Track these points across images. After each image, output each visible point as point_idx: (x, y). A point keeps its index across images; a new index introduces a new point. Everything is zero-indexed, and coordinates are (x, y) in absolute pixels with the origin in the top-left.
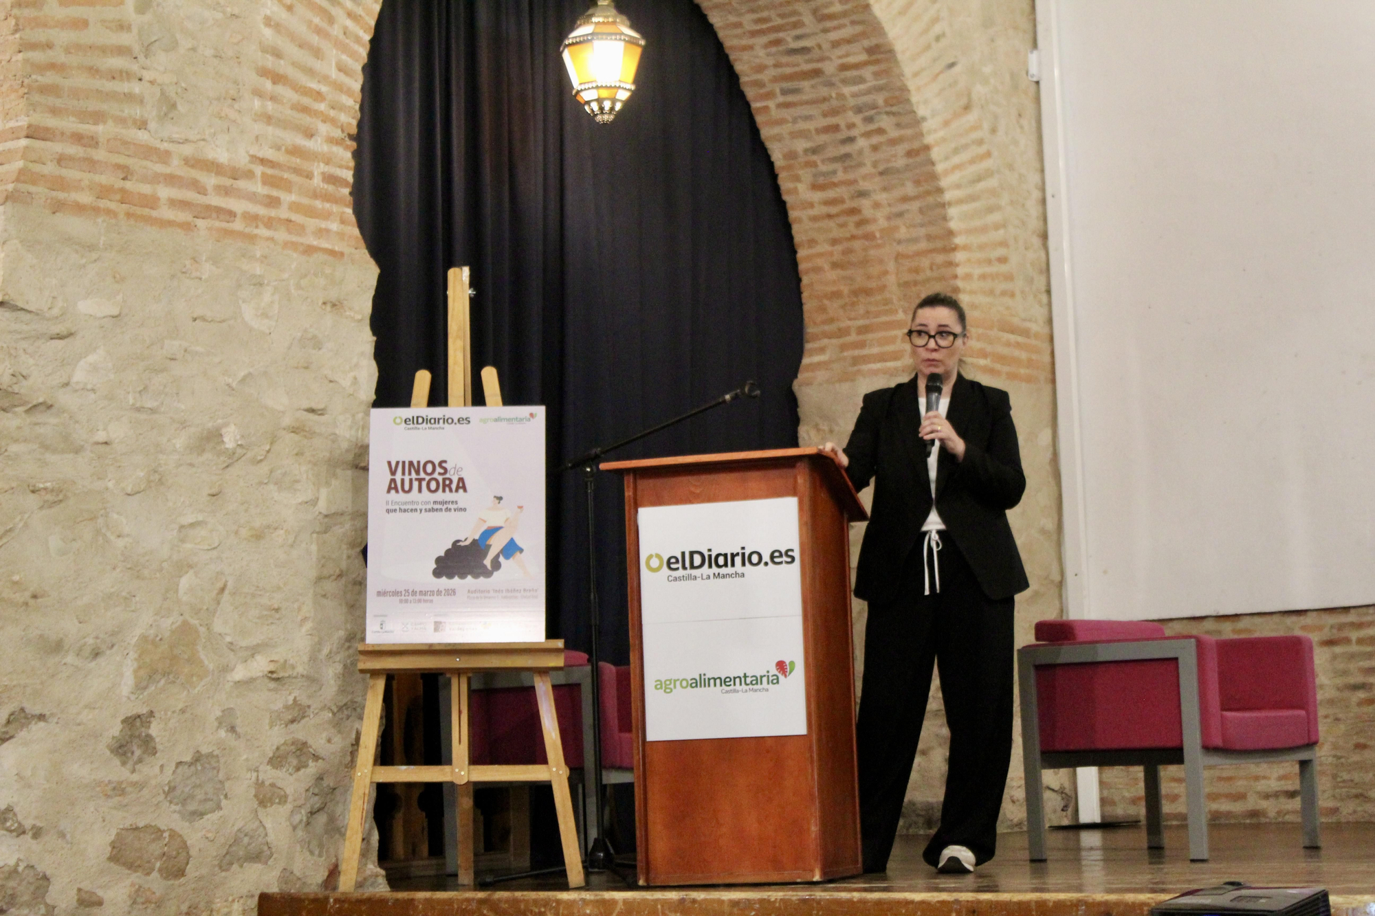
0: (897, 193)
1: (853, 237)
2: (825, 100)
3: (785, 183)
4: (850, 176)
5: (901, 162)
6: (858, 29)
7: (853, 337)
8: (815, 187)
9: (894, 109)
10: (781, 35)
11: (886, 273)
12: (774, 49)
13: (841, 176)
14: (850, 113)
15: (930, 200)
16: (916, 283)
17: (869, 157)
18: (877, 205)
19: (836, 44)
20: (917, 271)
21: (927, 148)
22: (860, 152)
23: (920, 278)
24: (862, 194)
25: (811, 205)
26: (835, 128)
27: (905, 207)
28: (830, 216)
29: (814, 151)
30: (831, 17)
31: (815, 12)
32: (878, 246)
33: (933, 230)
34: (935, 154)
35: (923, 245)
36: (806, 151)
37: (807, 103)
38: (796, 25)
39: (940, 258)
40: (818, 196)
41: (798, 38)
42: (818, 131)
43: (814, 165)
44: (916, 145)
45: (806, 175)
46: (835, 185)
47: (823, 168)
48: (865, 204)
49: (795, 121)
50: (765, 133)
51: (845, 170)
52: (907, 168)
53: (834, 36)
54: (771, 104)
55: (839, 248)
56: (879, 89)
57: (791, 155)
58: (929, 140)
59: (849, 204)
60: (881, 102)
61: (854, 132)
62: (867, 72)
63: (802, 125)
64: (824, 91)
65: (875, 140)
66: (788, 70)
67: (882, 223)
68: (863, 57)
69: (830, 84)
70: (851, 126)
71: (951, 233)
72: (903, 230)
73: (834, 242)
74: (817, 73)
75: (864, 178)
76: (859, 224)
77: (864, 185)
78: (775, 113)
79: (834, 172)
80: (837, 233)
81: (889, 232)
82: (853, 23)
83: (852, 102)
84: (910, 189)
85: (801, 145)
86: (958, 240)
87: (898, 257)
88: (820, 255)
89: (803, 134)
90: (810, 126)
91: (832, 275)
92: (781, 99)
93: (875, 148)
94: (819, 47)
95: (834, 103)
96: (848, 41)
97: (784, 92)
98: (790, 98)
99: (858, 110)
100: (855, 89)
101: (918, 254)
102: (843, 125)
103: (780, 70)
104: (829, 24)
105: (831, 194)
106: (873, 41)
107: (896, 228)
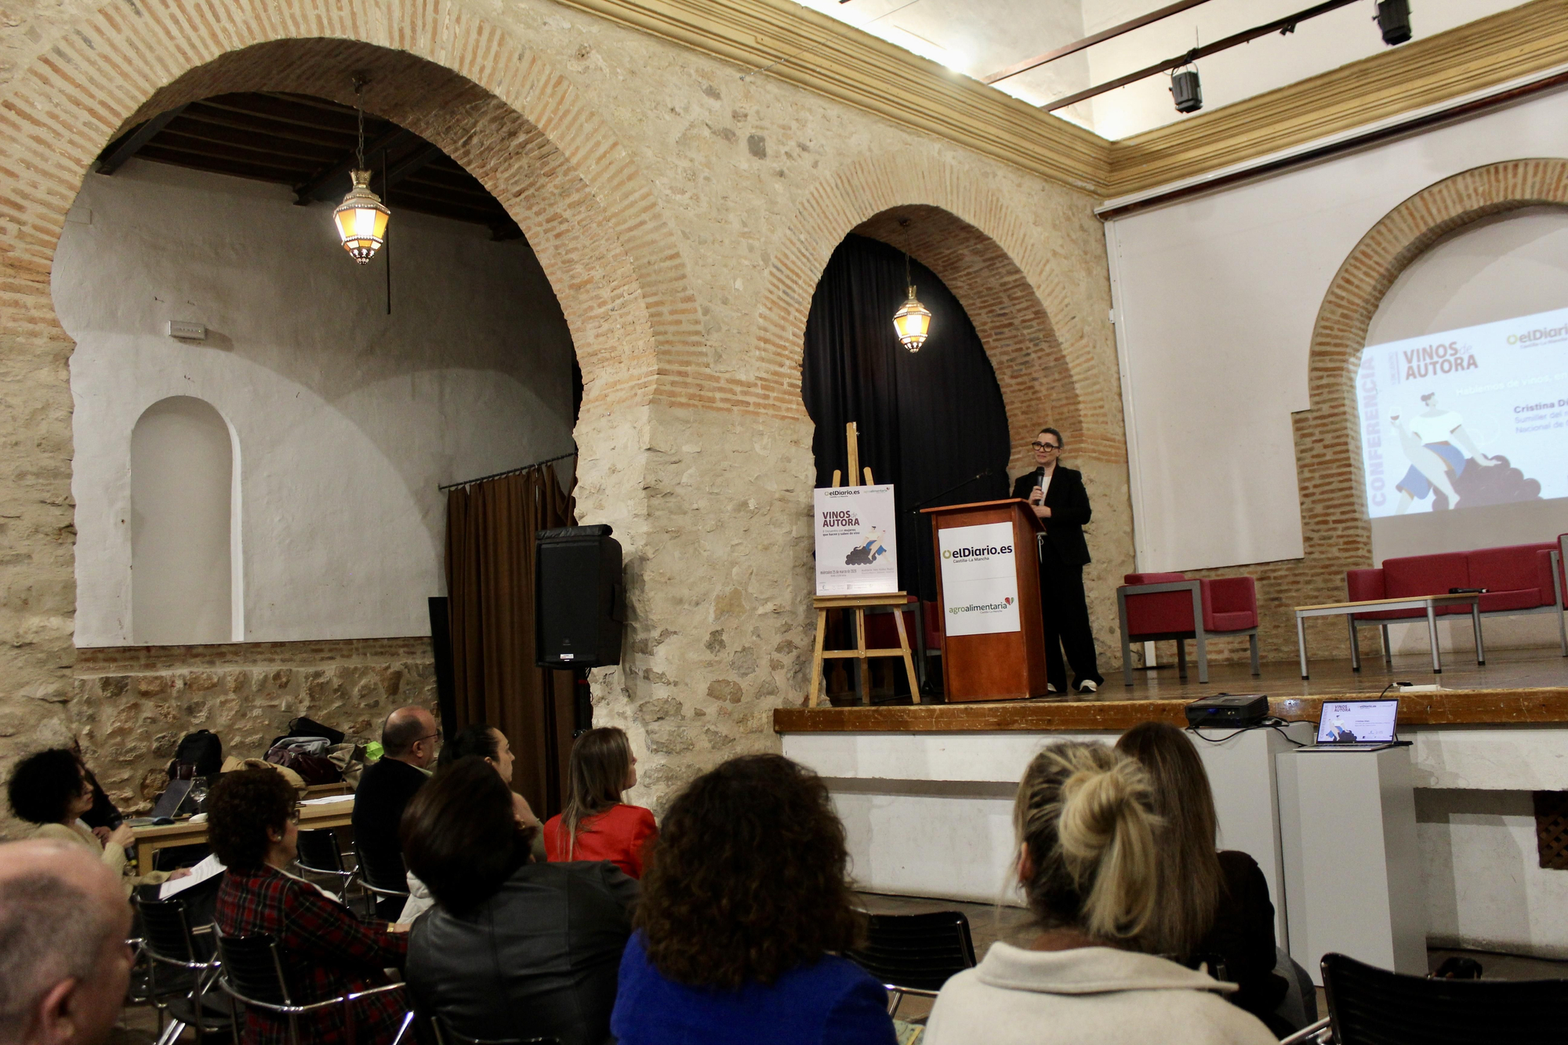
0: (1051, 378)
1: (1031, 399)
2: (1015, 337)
4: (1028, 371)
5: (1052, 364)
9: (1048, 339)
10: (993, 308)
11: (1047, 415)
12: (990, 315)
13: (1024, 371)
14: (1027, 342)
15: (1066, 381)
16: (1061, 419)
17: (1037, 363)
18: (1042, 384)
19: (1019, 311)
20: (1062, 413)
21: (1064, 357)
22: (1033, 360)
23: (1064, 416)
24: (1034, 379)
26: (1021, 349)
27: (1055, 384)
29: (1011, 360)
30: (1017, 298)
31: (1009, 296)
32: (1043, 403)
33: (1069, 394)
34: (1068, 359)
35: (1064, 402)
36: (1007, 361)
37: (1007, 338)
38: (1000, 303)
39: (1072, 408)
40: (1014, 381)
41: (1001, 309)
42: (1013, 351)
43: (1011, 367)
44: (1059, 356)
45: (1008, 372)
46: (1021, 376)
47: (1016, 368)
48: (1036, 384)
49: (1002, 347)
51: (1026, 369)
52: (1055, 366)
53: (1018, 307)
54: (990, 340)
55: (1024, 405)
56: (1042, 330)
58: (1065, 353)
59: (1028, 384)
61: (1029, 351)
62: (1034, 323)
63: (1005, 349)
64: (1014, 333)
65: (1040, 354)
66: (998, 324)
67: (1045, 392)
68: (1032, 316)
69: (1018, 329)
70: (1028, 348)
71: (1077, 396)
72: (1055, 395)
74: (1011, 324)
75: (1035, 372)
76: (1034, 393)
77: (1035, 375)
78: (993, 344)
79: (1021, 370)
80: (1023, 398)
81: (1048, 396)
82: (1027, 301)
83: (1028, 337)
84: (1057, 376)
85: (1005, 358)
86: (1080, 399)
87: (1053, 408)
89: (1005, 353)
90: (1009, 349)
91: (1023, 417)
92: (995, 337)
93: (1040, 358)
94: (1012, 312)
95: (1020, 338)
96: (1024, 309)
97: (996, 334)
98: (1001, 336)
99: (1031, 340)
100: (1029, 330)
101: (1062, 406)
102: (1024, 348)
103: (993, 324)
104: (1015, 302)
105: (1021, 380)
106: (1037, 309)
107: (1052, 394)
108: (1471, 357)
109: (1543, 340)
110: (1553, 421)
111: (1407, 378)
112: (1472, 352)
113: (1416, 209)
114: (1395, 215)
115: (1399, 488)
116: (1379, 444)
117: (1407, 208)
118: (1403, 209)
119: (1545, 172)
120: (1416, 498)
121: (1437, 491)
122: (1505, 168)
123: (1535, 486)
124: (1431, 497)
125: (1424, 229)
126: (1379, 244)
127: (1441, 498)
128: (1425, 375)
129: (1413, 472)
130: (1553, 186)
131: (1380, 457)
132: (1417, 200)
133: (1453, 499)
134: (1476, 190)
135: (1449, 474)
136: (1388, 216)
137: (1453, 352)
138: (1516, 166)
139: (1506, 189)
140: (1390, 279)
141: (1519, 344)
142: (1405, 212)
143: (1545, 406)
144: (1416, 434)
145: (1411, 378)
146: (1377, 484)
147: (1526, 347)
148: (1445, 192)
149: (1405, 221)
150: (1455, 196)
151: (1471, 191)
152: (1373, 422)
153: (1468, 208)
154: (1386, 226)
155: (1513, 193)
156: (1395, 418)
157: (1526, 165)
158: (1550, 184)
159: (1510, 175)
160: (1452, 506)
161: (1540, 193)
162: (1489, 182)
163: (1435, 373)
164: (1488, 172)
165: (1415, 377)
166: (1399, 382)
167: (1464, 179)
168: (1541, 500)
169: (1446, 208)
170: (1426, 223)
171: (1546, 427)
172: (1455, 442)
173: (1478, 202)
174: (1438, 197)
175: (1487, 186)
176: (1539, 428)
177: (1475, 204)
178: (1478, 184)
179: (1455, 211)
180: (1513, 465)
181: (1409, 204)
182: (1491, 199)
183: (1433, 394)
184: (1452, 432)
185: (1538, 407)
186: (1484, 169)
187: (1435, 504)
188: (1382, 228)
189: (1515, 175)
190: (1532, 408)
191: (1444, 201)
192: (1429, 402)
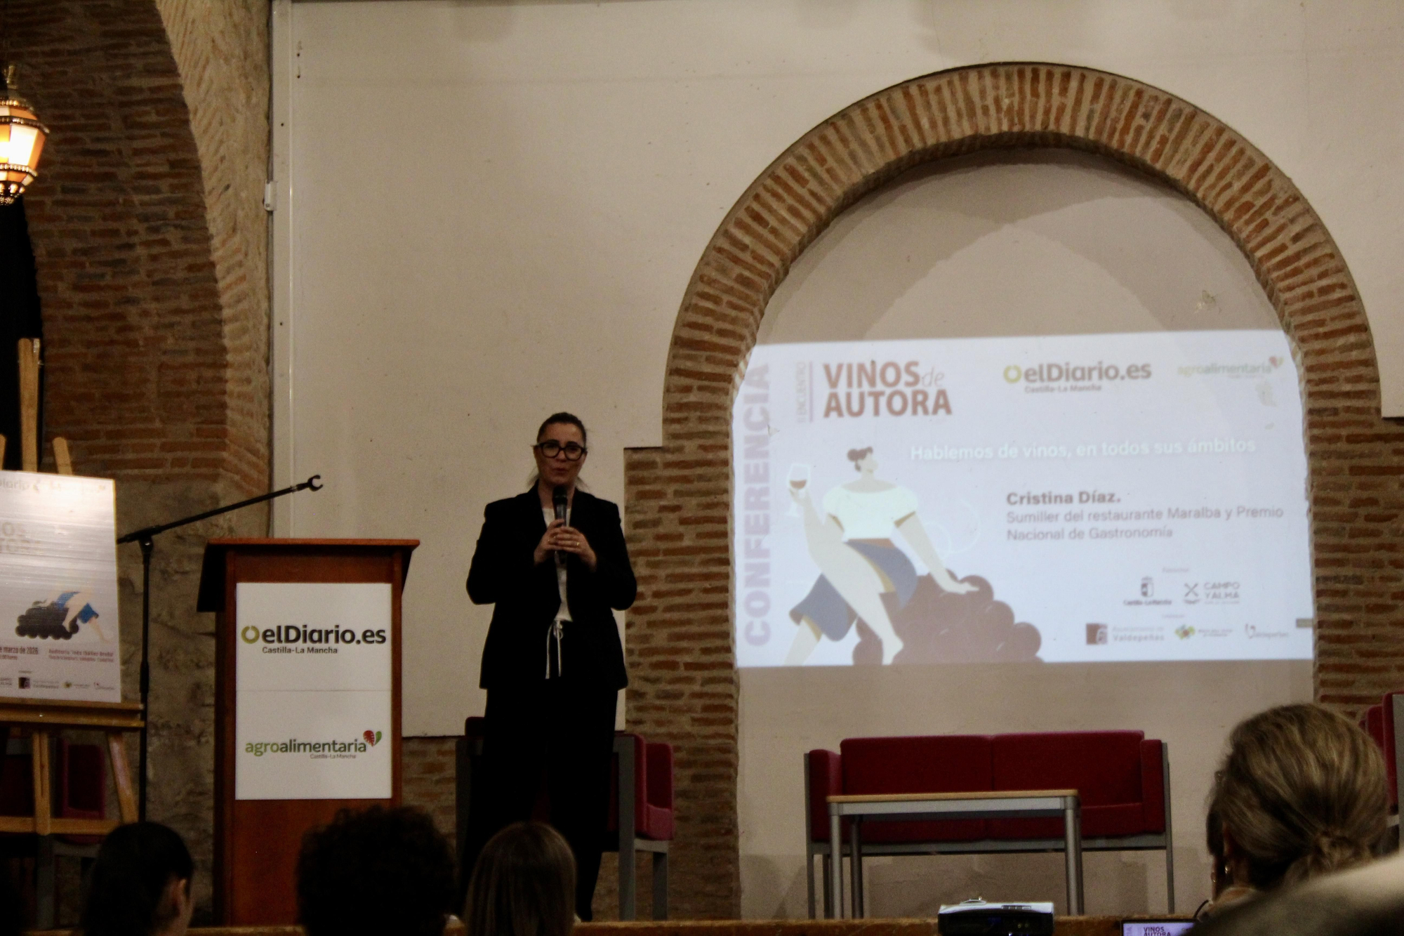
0: (172, 304)
1: (112, 342)
2: (110, 203)
3: (43, 280)
4: (120, 281)
5: (180, 275)
6: (169, 141)
7: (102, 441)
8: (77, 288)
9: (184, 223)
10: (80, 135)
11: (146, 381)
12: (65, 147)
13: (108, 279)
14: (135, 221)
15: (206, 315)
16: (178, 395)
17: (145, 266)
18: (145, 314)
19: (137, 152)
20: (181, 382)
21: (211, 264)
22: (137, 260)
23: (184, 390)
24: (128, 301)
25: (70, 306)
26: (115, 233)
27: (177, 319)
28: (89, 319)
29: (85, 252)
30: (142, 126)
31: (125, 119)
32: (140, 355)
33: (203, 345)
34: (219, 271)
35: (191, 358)
36: (75, 251)
37: (89, 204)
38: (102, 127)
39: (209, 373)
40: (78, 297)
41: (98, 140)
42: (94, 233)
43: (82, 265)
44: (200, 260)
45: (70, 275)
46: (100, 288)
47: (90, 270)
48: (132, 313)
49: (70, 219)
50: (33, 230)
51: (114, 275)
52: (186, 281)
54: (48, 200)
55: (94, 351)
57: (59, 254)
59: (113, 309)
60: (171, 213)
61: (135, 239)
62: (164, 185)
63: (75, 225)
64: (111, 196)
65: (156, 250)
66: (75, 170)
67: (148, 331)
68: (165, 169)
69: (122, 190)
70: (131, 233)
71: (224, 350)
72: (170, 341)
73: (89, 344)
74: (109, 176)
75: (135, 285)
76: (121, 330)
77: (132, 292)
79: (103, 276)
80: (94, 336)
81: (154, 341)
82: (164, 135)
83: (140, 210)
84: (185, 302)
85: (71, 245)
86: (229, 357)
87: (162, 367)
88: (73, 358)
89: (76, 234)
90: (87, 227)
91: (82, 377)
92: (60, 196)
93: (154, 258)
94: (120, 152)
95: (119, 209)
96: (153, 152)
97: (65, 190)
98: (69, 197)
99: (145, 218)
100: (146, 198)
101: (185, 366)
102: (123, 230)
103: (66, 170)
104: (136, 132)
105: (94, 296)
106: (179, 156)
107: (163, 339)
108: (942, 394)
109: (1062, 383)
110: (1069, 527)
111: (827, 414)
112: (945, 385)
113: (893, 111)
114: (857, 116)
115: (797, 615)
116: (765, 530)
117: (879, 107)
118: (871, 106)
119: (1110, 97)
120: (824, 638)
121: (864, 629)
122: (1050, 75)
123: (1031, 636)
124: (852, 638)
125: (903, 150)
126: (822, 161)
127: (869, 641)
128: (860, 412)
129: (823, 590)
130: (1120, 126)
131: (765, 553)
132: (898, 96)
133: (892, 647)
134: (997, 101)
135: (888, 599)
136: (843, 114)
137: (911, 379)
138: (1067, 77)
139: (1047, 112)
140: (821, 226)
141: (1023, 383)
142: (874, 112)
143: (1058, 499)
144: (835, 518)
145: (834, 414)
146: (757, 604)
147: (1033, 390)
148: (946, 93)
149: (872, 128)
150: (962, 104)
151: (990, 101)
152: (758, 486)
153: (982, 130)
154: (837, 130)
155: (1058, 120)
156: (799, 485)
157: (1083, 78)
158: (1116, 120)
159: (1056, 90)
160: (888, 659)
161: (1099, 131)
162: (1021, 91)
163: (877, 412)
164: (1021, 75)
165: (840, 414)
166: (811, 419)
167: (981, 77)
168: (1039, 664)
169: (946, 121)
170: (908, 140)
171: (1058, 535)
172: (902, 543)
173: (1000, 124)
174: (933, 99)
175: (1016, 99)
176: (1045, 535)
177: (995, 125)
178: (1003, 91)
179: (961, 130)
180: (999, 596)
181: (883, 101)
182: (1021, 122)
183: (870, 450)
184: (899, 523)
185: (1046, 498)
186: (1016, 68)
187: (859, 652)
188: (831, 133)
189: (1064, 91)
190: (1036, 500)
191: (943, 109)
192: (860, 462)
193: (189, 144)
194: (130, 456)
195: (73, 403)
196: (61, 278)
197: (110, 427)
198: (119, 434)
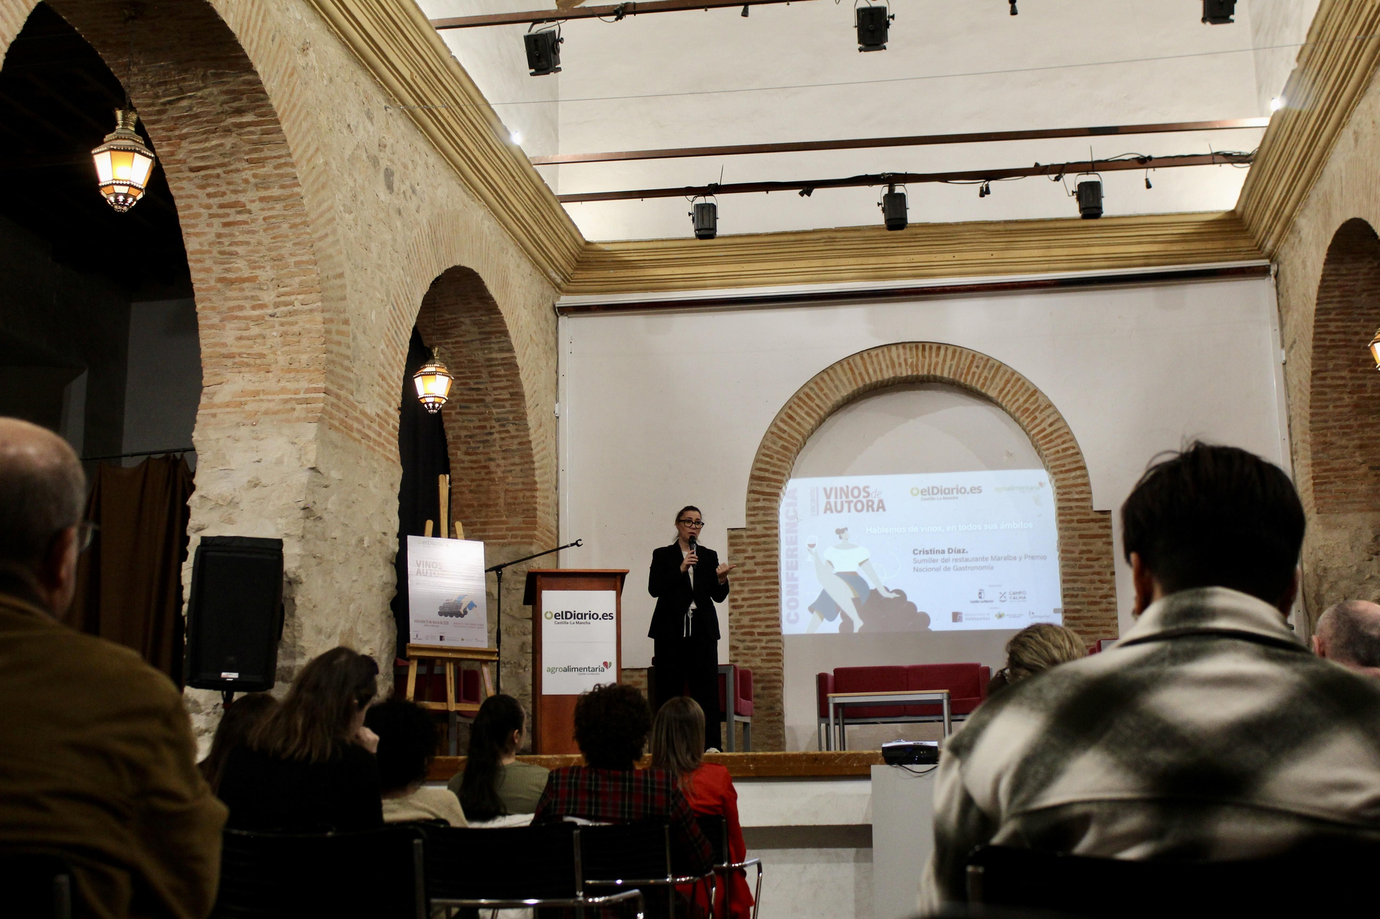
0: (509, 461)
1: (483, 479)
2: (482, 413)
3: (451, 450)
4: (487, 450)
5: (515, 447)
6: (510, 383)
7: (479, 526)
8: (467, 453)
9: (517, 422)
10: (468, 381)
11: (499, 497)
12: (461, 387)
13: (481, 450)
14: (494, 421)
15: (527, 466)
16: (514, 504)
17: (498, 443)
18: (498, 466)
19: (495, 389)
20: (516, 498)
21: (530, 442)
22: (495, 440)
23: (517, 502)
24: (491, 460)
26: (484, 427)
27: (513, 468)
28: (472, 468)
29: (471, 437)
30: (498, 376)
31: (489, 373)
32: (496, 485)
33: (526, 480)
34: (533, 445)
35: (520, 487)
36: (466, 436)
37: (472, 414)
38: (478, 377)
39: (528, 494)
40: (467, 458)
41: (477, 383)
42: (474, 428)
43: (469, 443)
44: (524, 440)
45: (463, 447)
46: (477, 454)
47: (473, 445)
48: (492, 465)
49: (463, 422)
50: (446, 425)
51: (484, 447)
52: (518, 450)
53: (496, 385)
54: (453, 412)
55: (475, 483)
56: (513, 412)
57: (458, 437)
58: (531, 438)
59: (483, 464)
60: (511, 418)
61: (494, 430)
62: (507, 404)
63: (466, 424)
64: (482, 409)
65: (503, 435)
66: (466, 397)
67: (500, 474)
68: (508, 396)
69: (487, 407)
70: (492, 427)
71: (535, 483)
72: (511, 478)
73: (473, 480)
74: (482, 400)
75: (494, 452)
76: (487, 473)
77: (493, 456)
78: (454, 416)
79: (479, 448)
80: (474, 477)
81: (503, 479)
82: (507, 380)
83: (496, 416)
84: (517, 460)
86: (538, 486)
87: (506, 491)
88: (464, 486)
89: (466, 428)
90: (471, 425)
91: (468, 496)
92: (458, 410)
93: (503, 439)
94: (487, 389)
95: (486, 415)
96: (502, 388)
97: (460, 407)
98: (463, 411)
99: (498, 420)
100: (499, 410)
101: (517, 490)
102: (488, 426)
103: (462, 397)
104: (495, 379)
105: (474, 458)
106: (515, 390)
107: (507, 477)
108: (881, 501)
109: (939, 496)
110: (944, 565)
111: (825, 512)
112: (882, 497)
113: (856, 366)
114: (838, 368)
115: (811, 609)
116: (796, 568)
117: (849, 364)
118: (845, 363)
119: (960, 358)
120: (825, 619)
121: (844, 616)
122: (931, 348)
123: (925, 618)
124: (839, 620)
125: (861, 384)
126: (822, 390)
127: (847, 621)
128: (841, 511)
129: (824, 595)
130: (965, 372)
131: (796, 579)
132: (858, 358)
133: (858, 624)
134: (906, 360)
135: (856, 601)
136: (831, 367)
137: (866, 495)
138: (939, 348)
139: (930, 365)
140: (822, 421)
141: (920, 496)
142: (846, 366)
143: (938, 552)
144: (829, 562)
145: (828, 512)
146: (793, 604)
147: (925, 499)
148: (881, 356)
149: (846, 374)
150: (889, 362)
151: (902, 360)
152: (792, 547)
153: (899, 375)
154: (829, 375)
155: (935, 369)
156: (812, 546)
157: (947, 349)
158: (963, 369)
159: (934, 355)
160: (856, 630)
161: (955, 374)
162: (917, 355)
163: (849, 511)
164: (917, 347)
165: (832, 512)
166: (818, 514)
167: (897, 349)
168: (930, 631)
169: (881, 370)
170: (863, 379)
171: (938, 569)
172: (863, 574)
173: (907, 371)
174: (875, 359)
175: (915, 360)
176: (932, 569)
177: (905, 372)
178: (908, 355)
179: (888, 374)
180: (909, 599)
181: (851, 361)
182: (917, 370)
183: (846, 529)
184: (861, 564)
185: (932, 551)
186: (914, 344)
187: (842, 626)
188: (825, 377)
189: (938, 355)
190: (927, 552)
191: (880, 364)
192: (842, 535)
193: (519, 385)
194: (491, 534)
195: (465, 509)
196: (458, 449)
197: (482, 520)
198: (485, 523)
